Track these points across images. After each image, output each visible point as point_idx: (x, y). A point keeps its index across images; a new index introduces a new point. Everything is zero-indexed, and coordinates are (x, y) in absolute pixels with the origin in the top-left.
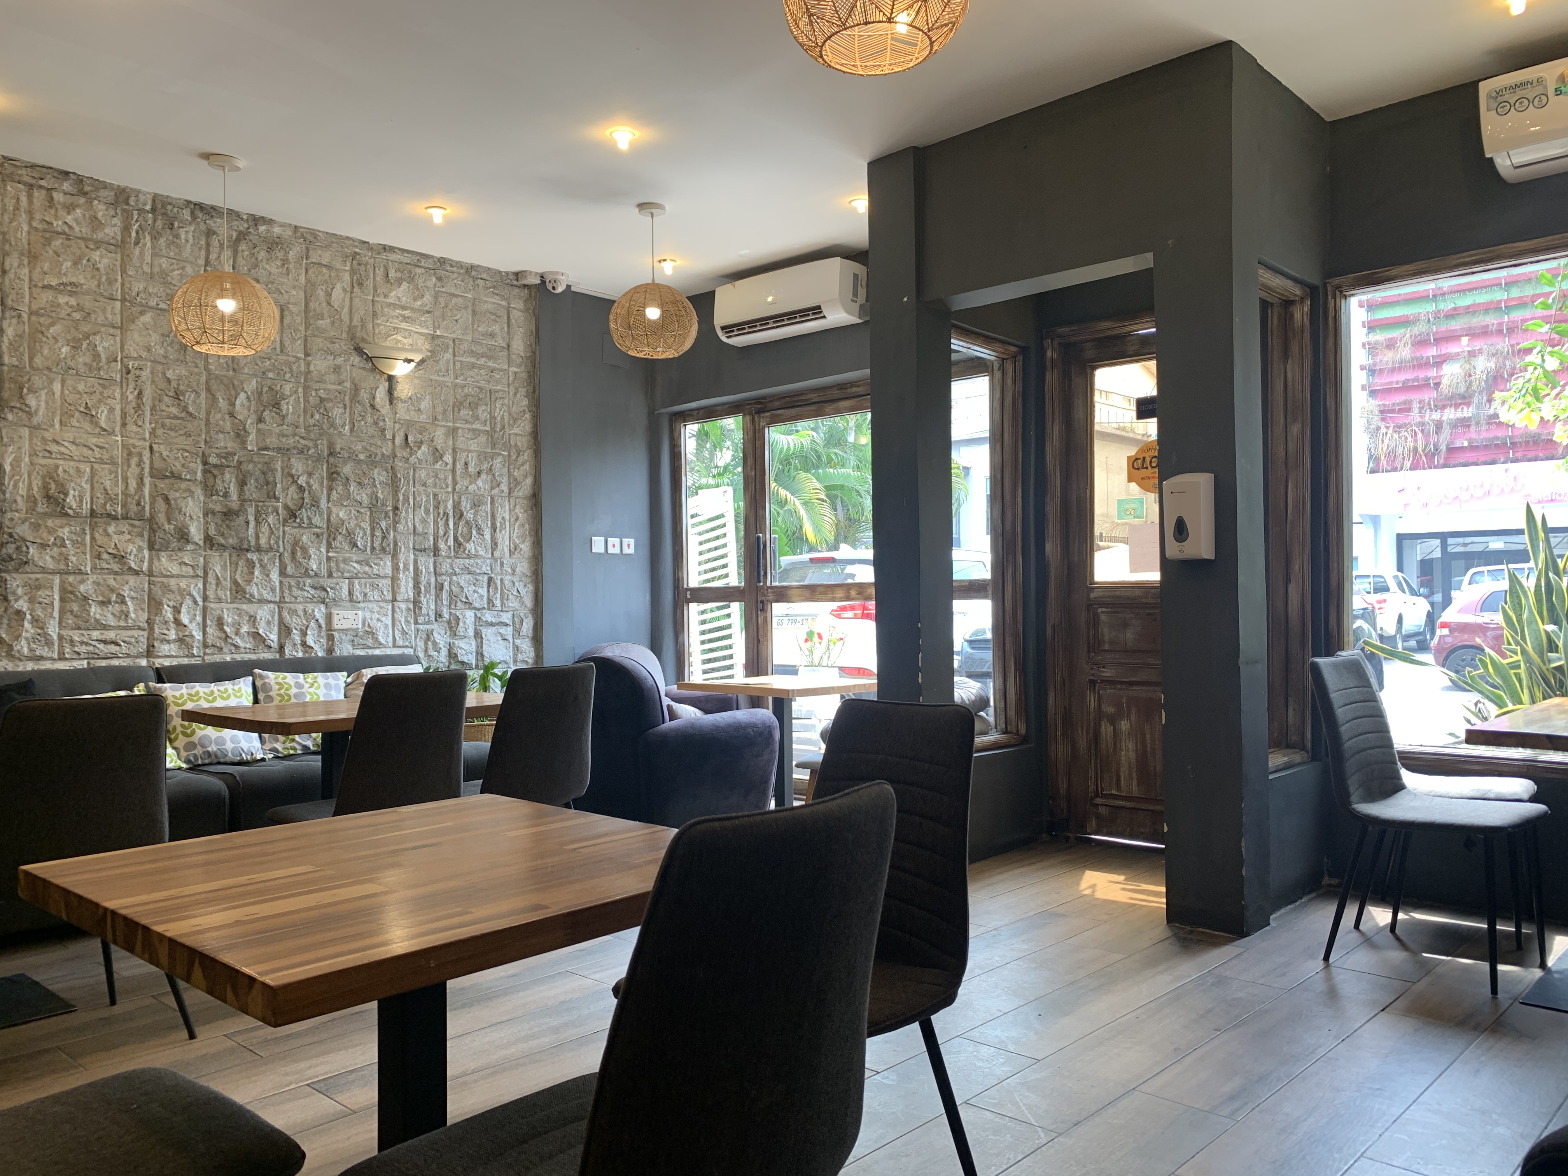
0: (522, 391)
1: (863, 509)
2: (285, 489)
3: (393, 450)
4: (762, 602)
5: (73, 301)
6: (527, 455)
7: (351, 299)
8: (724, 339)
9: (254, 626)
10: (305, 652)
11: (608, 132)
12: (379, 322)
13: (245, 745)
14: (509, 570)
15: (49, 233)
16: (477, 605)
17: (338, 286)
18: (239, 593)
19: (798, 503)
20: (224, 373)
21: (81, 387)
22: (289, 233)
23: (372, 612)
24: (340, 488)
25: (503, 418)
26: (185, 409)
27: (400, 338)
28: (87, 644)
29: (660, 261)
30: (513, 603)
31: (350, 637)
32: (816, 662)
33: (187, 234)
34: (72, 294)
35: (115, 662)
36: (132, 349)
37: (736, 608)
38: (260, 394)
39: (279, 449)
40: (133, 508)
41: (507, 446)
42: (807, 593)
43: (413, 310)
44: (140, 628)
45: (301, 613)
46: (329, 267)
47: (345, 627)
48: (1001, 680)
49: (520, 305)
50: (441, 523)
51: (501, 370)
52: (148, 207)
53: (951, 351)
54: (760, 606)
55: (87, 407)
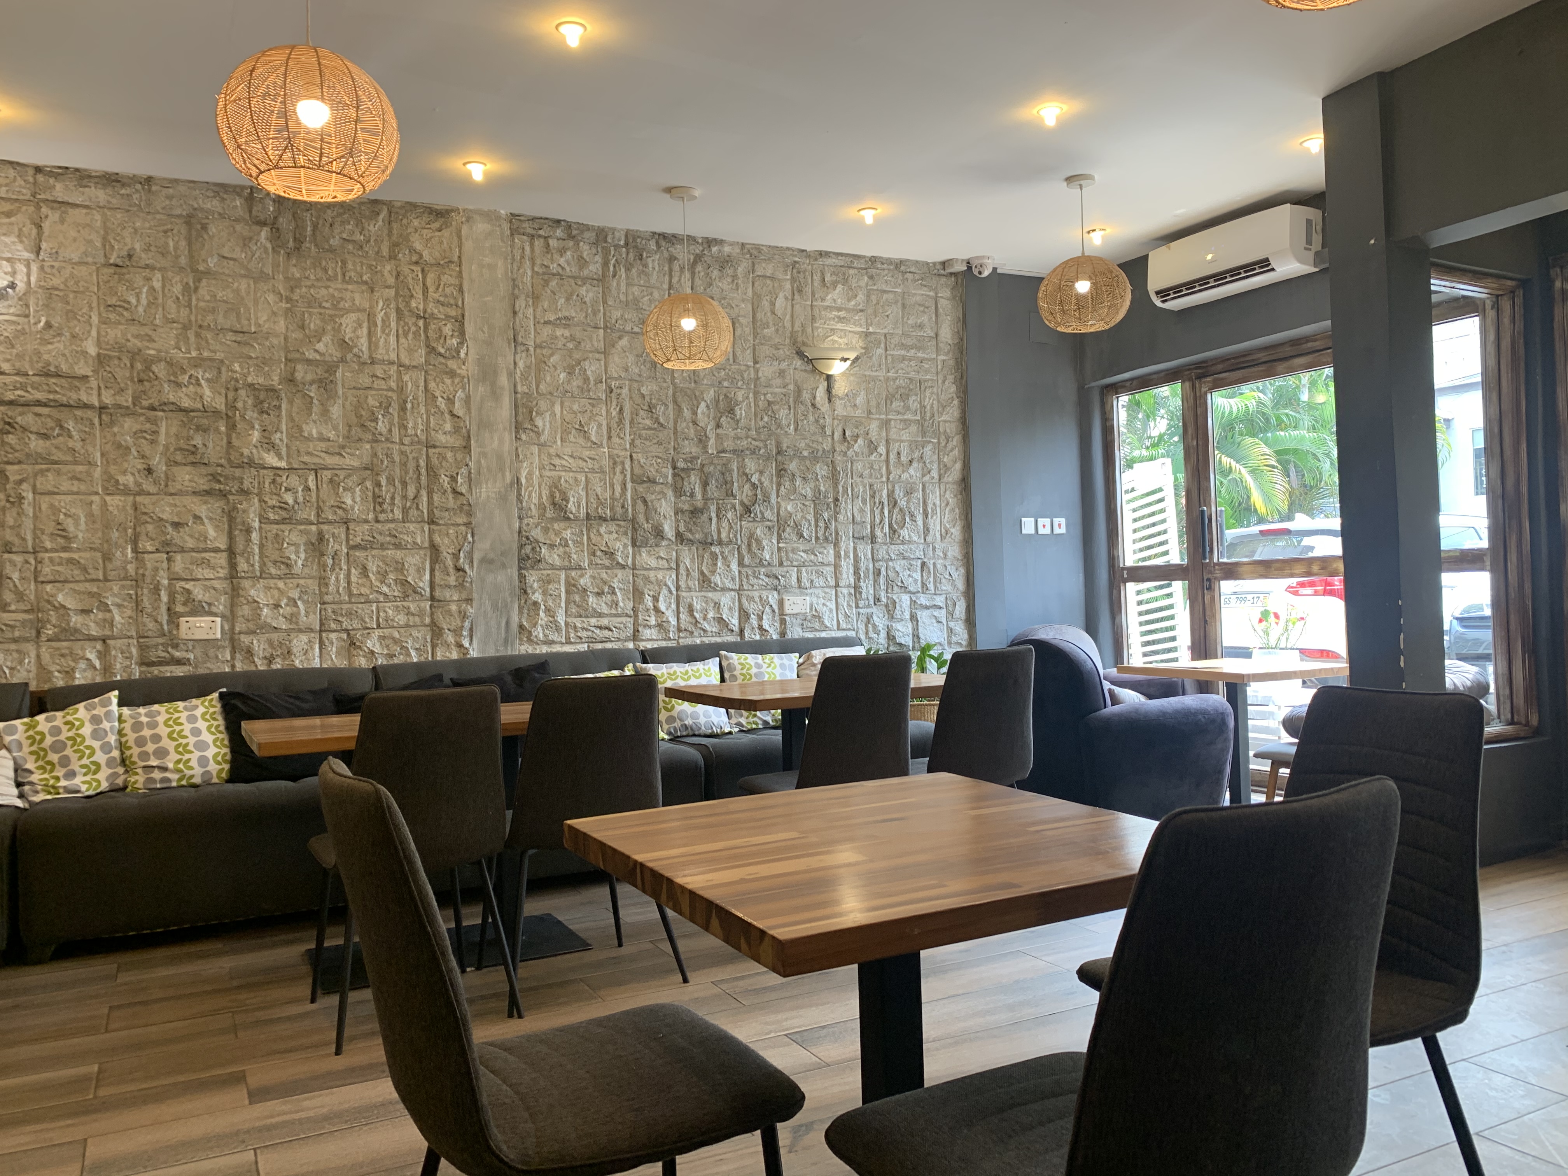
0: (951, 378)
1: (1320, 473)
2: (741, 487)
3: (833, 445)
4: (1209, 580)
5: (567, 333)
6: (956, 441)
7: (792, 306)
8: (1158, 303)
9: (719, 612)
10: (762, 635)
11: (1035, 111)
12: (817, 325)
13: (715, 719)
14: (941, 554)
15: (547, 276)
16: (911, 589)
17: (781, 295)
18: (705, 582)
19: (1244, 471)
20: (687, 385)
21: (576, 407)
22: (737, 250)
23: (818, 597)
24: (787, 484)
25: (932, 407)
26: (657, 421)
27: (836, 339)
28: (587, 630)
29: (1089, 232)
30: (946, 587)
31: (799, 621)
32: (1273, 643)
33: (654, 262)
34: (566, 326)
35: (609, 646)
36: (614, 372)
37: (1178, 587)
38: (717, 402)
39: (734, 451)
40: (619, 510)
41: (937, 434)
42: (1260, 569)
43: (847, 310)
44: (627, 615)
45: (757, 599)
46: (772, 278)
47: (794, 612)
48: (1505, 664)
49: (946, 293)
50: (877, 512)
51: (929, 360)
52: (622, 243)
53: (1431, 292)
54: (1206, 584)
55: (581, 425)
